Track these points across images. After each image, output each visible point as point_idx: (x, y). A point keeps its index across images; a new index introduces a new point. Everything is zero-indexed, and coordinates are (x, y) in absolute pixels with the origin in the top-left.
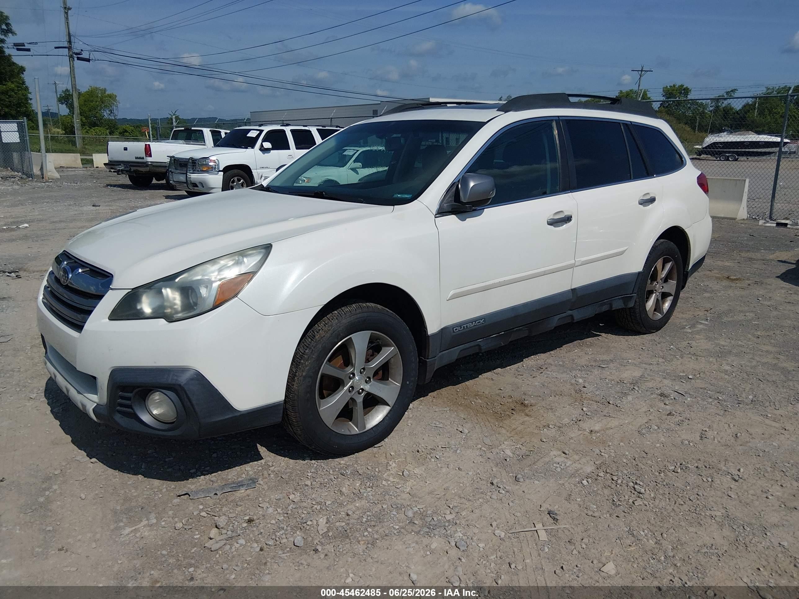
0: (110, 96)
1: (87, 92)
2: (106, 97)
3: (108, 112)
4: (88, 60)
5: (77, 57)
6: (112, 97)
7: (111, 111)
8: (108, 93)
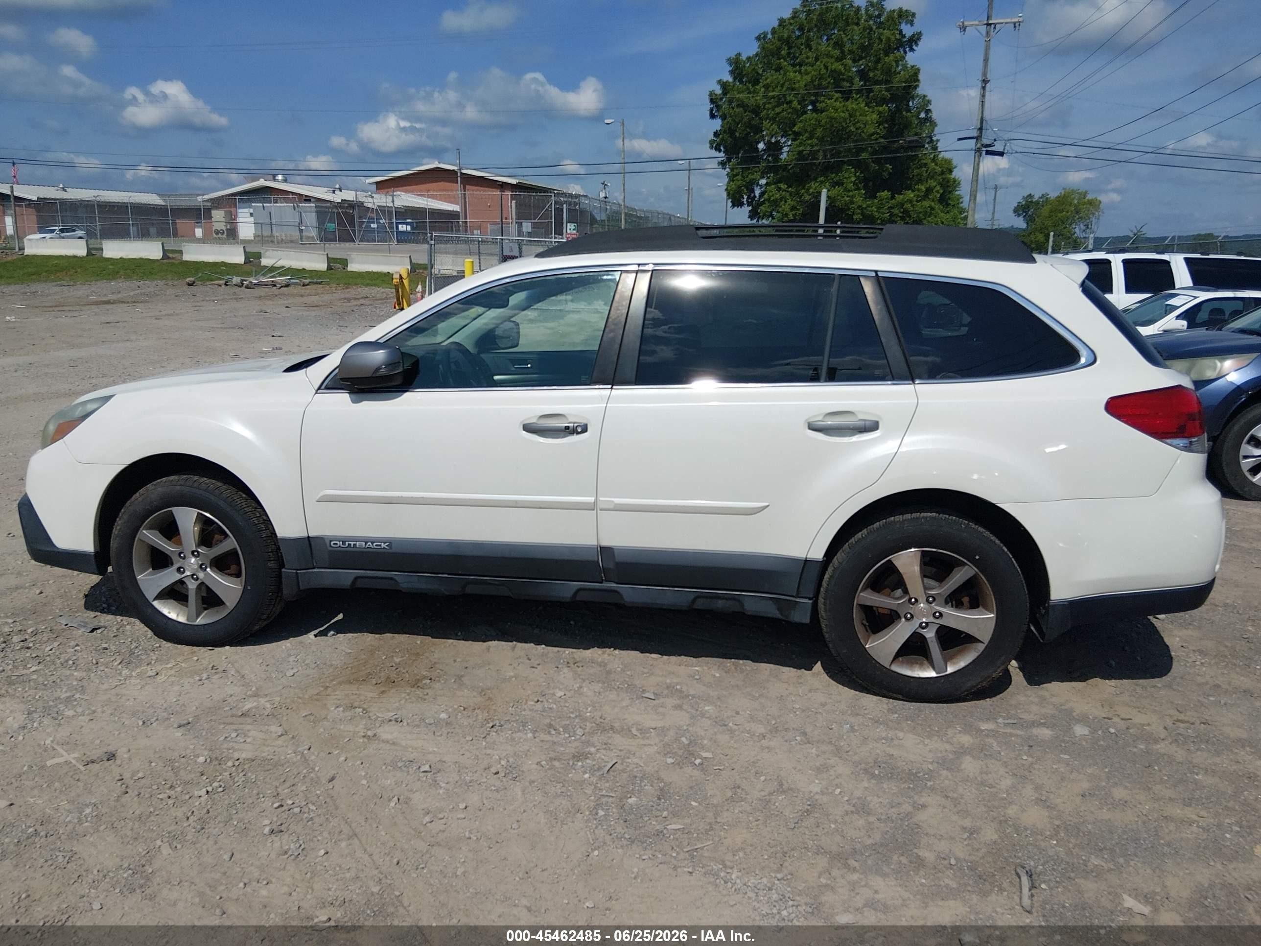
0: (1091, 203)
1: (1058, 197)
2: (1085, 203)
3: (1082, 226)
4: (1001, 154)
5: (987, 151)
6: (1094, 204)
7: (1087, 226)
8: (1089, 197)
